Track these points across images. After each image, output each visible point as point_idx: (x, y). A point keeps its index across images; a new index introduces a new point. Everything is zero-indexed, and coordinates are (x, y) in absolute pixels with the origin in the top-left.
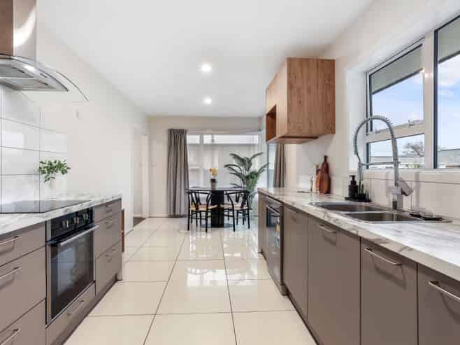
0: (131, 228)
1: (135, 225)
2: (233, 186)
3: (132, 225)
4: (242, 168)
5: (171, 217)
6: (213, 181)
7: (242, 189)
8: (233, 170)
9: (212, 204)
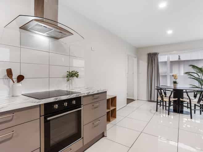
0: (125, 105)
1: (128, 103)
2: (192, 86)
3: (126, 103)
4: (199, 74)
5: (149, 101)
6: (175, 83)
7: (200, 89)
8: (192, 76)
9: (174, 97)
